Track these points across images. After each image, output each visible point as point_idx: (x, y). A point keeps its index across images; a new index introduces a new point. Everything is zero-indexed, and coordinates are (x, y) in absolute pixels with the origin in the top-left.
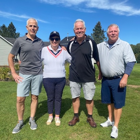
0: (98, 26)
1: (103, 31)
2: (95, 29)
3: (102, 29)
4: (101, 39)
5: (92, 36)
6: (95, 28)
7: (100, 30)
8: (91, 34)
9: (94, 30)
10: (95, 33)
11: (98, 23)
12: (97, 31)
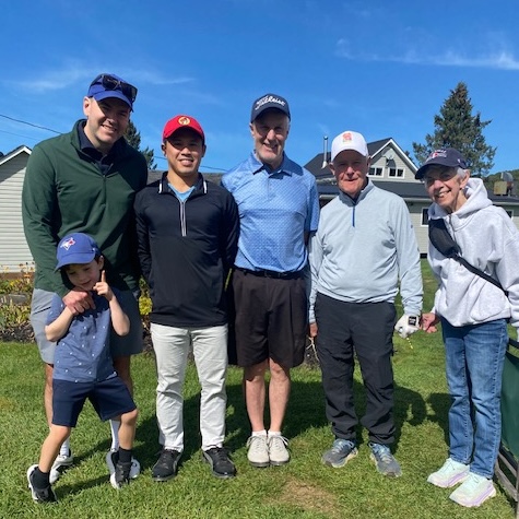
0: (455, 102)
1: (478, 120)
2: (445, 114)
3: (473, 114)
4: (470, 155)
5: (430, 145)
6: (442, 111)
7: (466, 118)
8: (428, 138)
9: (438, 120)
10: (444, 132)
11: (459, 91)
12: (451, 124)
